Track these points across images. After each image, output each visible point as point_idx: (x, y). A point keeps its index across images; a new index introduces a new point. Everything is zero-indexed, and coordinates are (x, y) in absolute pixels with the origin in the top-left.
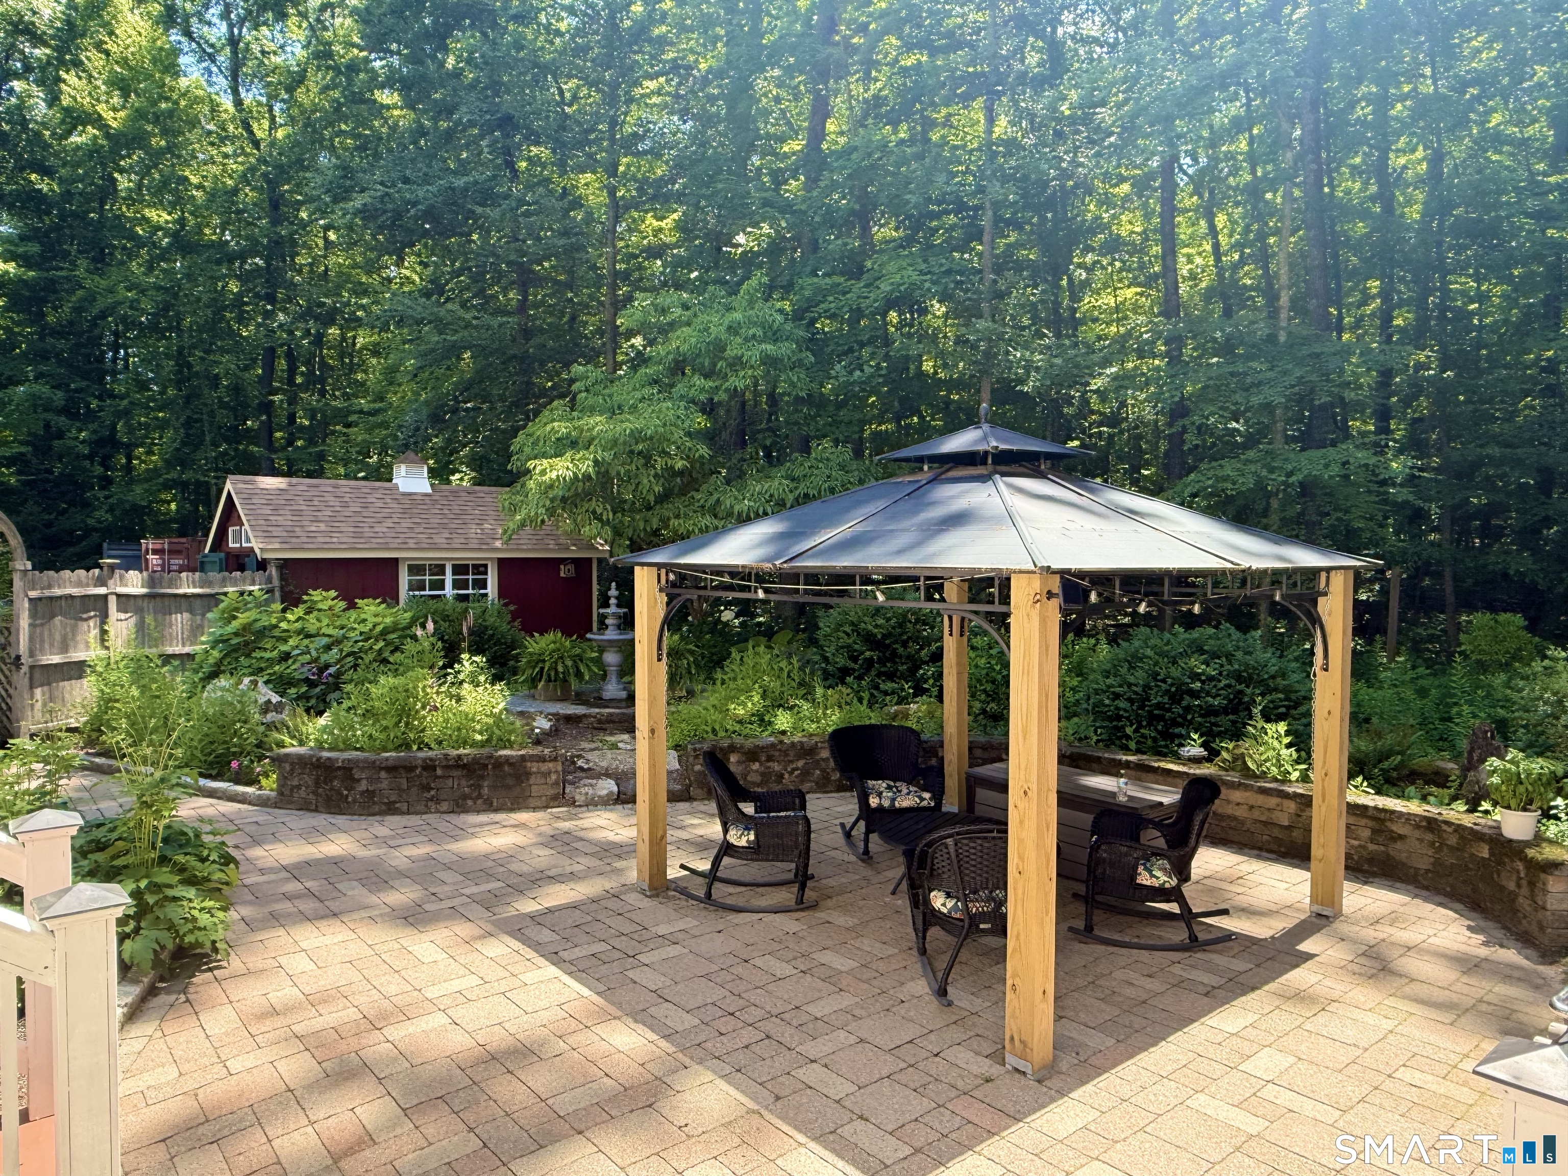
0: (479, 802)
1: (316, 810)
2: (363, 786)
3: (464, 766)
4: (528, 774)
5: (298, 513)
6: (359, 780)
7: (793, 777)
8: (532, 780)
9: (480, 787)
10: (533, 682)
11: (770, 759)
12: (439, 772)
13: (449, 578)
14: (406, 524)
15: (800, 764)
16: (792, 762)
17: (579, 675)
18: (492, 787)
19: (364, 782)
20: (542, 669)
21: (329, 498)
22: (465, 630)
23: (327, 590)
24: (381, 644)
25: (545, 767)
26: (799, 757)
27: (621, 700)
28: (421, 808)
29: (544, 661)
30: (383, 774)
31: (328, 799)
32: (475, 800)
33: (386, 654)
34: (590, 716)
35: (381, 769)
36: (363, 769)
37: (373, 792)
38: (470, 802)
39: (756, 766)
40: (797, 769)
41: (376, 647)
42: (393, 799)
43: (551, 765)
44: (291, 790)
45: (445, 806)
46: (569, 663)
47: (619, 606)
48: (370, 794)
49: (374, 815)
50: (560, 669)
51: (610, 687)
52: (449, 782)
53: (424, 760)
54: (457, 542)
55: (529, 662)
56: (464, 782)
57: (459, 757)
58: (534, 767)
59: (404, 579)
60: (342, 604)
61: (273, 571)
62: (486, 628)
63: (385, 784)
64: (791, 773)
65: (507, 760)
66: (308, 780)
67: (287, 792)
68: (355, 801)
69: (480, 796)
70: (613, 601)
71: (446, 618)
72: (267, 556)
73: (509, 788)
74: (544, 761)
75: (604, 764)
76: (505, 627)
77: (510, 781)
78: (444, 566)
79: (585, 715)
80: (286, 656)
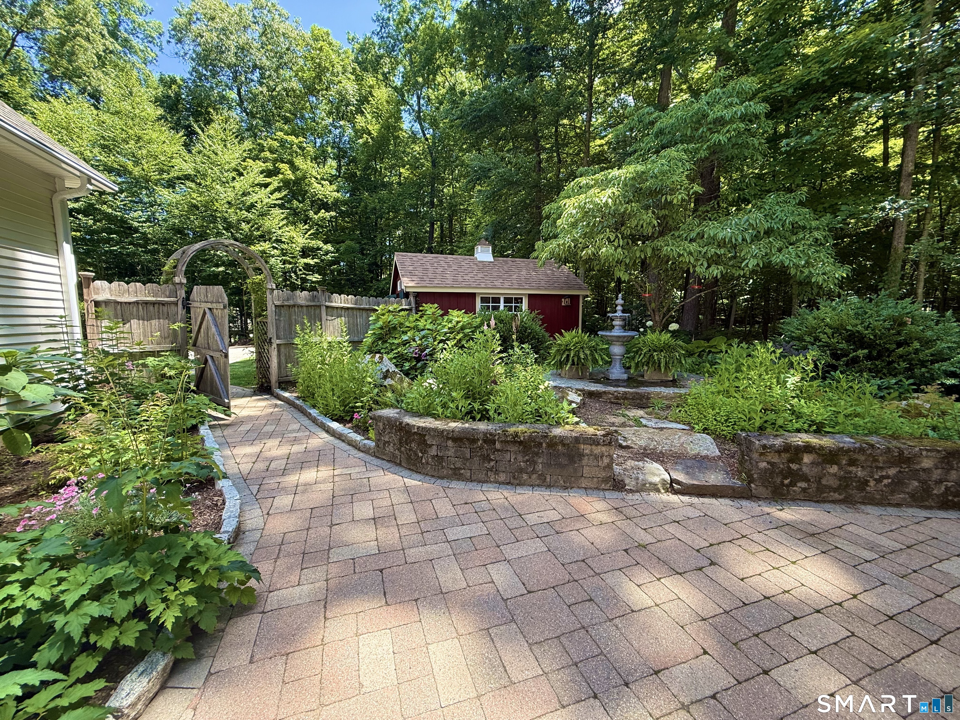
0: (534, 476)
1: (400, 465)
2: (433, 451)
3: (521, 443)
4: (581, 455)
5: (427, 269)
6: (431, 446)
7: (880, 486)
8: (585, 461)
9: (535, 463)
10: (560, 365)
11: (852, 462)
12: (498, 446)
13: (502, 305)
14: (480, 275)
15: (892, 471)
16: (882, 468)
17: (595, 361)
18: (547, 465)
19: (435, 448)
20: (568, 356)
21: (442, 263)
22: (514, 328)
23: (433, 304)
24: (461, 335)
25: (598, 450)
26: (891, 464)
27: (624, 381)
28: (482, 476)
29: (570, 350)
30: (450, 443)
31: (409, 458)
32: (530, 474)
33: (464, 342)
34: (609, 393)
35: (448, 438)
36: (433, 437)
37: (442, 458)
38: (525, 476)
39: (834, 469)
40: (888, 477)
41: (458, 338)
42: (458, 465)
43: (604, 449)
44: (384, 444)
45: (502, 477)
46: (588, 352)
47: (623, 311)
48: (439, 459)
49: (442, 478)
50: (582, 356)
51: (614, 370)
52: (507, 457)
53: (485, 434)
54: (506, 285)
55: (558, 350)
56: (520, 458)
57: (516, 435)
58: (586, 449)
59: (478, 304)
60: (440, 312)
61: (412, 298)
62: (526, 328)
63: (451, 453)
64: (878, 481)
65: (562, 440)
66: (395, 438)
67: (381, 445)
68: (427, 463)
69: (534, 471)
70: (619, 308)
71: (501, 321)
72: (408, 290)
73: (562, 466)
74: (598, 444)
75: (642, 443)
76: (538, 328)
77: (563, 460)
78: (499, 298)
79: (605, 392)
80: (405, 343)
